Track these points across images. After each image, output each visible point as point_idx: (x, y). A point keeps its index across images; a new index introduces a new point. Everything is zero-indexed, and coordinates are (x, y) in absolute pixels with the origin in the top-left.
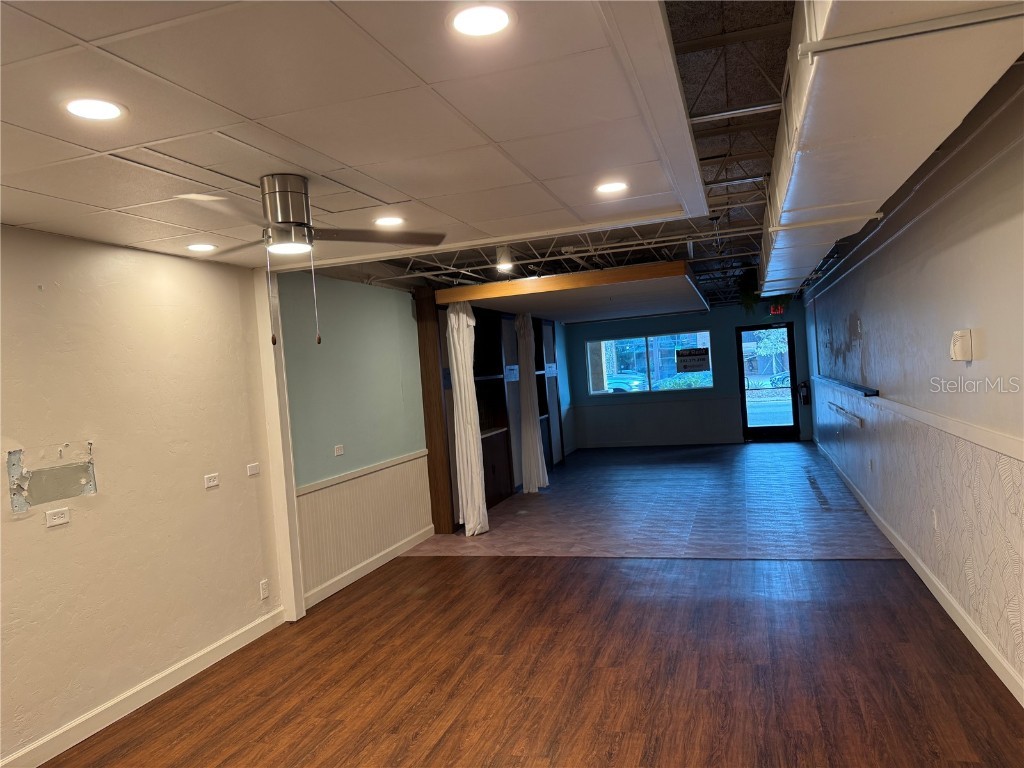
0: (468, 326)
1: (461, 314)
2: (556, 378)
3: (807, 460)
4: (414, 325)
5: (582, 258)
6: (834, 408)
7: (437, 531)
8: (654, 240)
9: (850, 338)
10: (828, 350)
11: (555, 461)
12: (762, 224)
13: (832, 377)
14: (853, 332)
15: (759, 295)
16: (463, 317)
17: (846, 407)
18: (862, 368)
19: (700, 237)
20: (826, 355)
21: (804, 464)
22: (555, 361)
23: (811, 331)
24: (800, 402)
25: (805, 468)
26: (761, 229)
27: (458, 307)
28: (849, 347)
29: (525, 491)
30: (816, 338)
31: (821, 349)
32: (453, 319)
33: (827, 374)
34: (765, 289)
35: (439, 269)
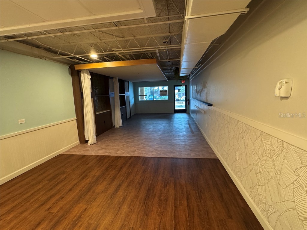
0: (88, 78)
1: (85, 74)
2: (129, 96)
3: (188, 118)
4: (71, 77)
5: (120, 53)
6: (196, 106)
7: (81, 143)
8: (144, 48)
9: (203, 88)
10: (195, 92)
11: (128, 117)
12: (181, 44)
13: (196, 99)
14: (204, 86)
15: (179, 75)
16: (86, 75)
17: (199, 107)
18: (206, 97)
19: (160, 48)
20: (195, 93)
21: (187, 120)
22: (129, 92)
23: (191, 87)
24: (187, 104)
25: (188, 121)
26: (180, 46)
27: (84, 71)
28: (202, 91)
29: (116, 127)
30: (192, 88)
31: (193, 91)
32: (82, 75)
33: (195, 97)
34: (181, 73)
35: (69, 55)
